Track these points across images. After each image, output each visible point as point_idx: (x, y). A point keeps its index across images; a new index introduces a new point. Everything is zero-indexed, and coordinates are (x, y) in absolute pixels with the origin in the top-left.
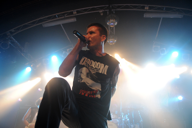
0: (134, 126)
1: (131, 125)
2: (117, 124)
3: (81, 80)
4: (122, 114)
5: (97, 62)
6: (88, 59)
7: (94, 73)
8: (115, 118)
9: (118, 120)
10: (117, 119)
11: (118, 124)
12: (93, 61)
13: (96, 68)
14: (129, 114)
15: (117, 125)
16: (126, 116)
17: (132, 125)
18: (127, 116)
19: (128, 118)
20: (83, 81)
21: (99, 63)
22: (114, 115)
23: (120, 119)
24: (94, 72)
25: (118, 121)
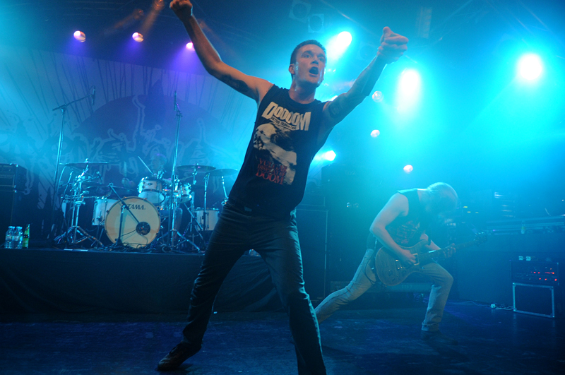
0: (205, 214)
1: (198, 212)
2: (157, 205)
3: (260, 145)
4: (176, 182)
5: (294, 113)
6: (280, 108)
7: (286, 132)
8: (153, 190)
9: (163, 194)
10: (158, 192)
11: (162, 207)
12: (287, 111)
13: (291, 124)
14: (195, 182)
15: (158, 208)
16: (187, 187)
17: (199, 210)
18: (189, 188)
19: (190, 193)
20: (264, 148)
21: (297, 114)
22: (152, 182)
23: (167, 195)
24: (287, 130)
25: (162, 198)
